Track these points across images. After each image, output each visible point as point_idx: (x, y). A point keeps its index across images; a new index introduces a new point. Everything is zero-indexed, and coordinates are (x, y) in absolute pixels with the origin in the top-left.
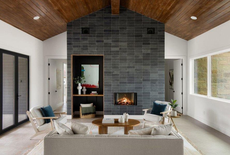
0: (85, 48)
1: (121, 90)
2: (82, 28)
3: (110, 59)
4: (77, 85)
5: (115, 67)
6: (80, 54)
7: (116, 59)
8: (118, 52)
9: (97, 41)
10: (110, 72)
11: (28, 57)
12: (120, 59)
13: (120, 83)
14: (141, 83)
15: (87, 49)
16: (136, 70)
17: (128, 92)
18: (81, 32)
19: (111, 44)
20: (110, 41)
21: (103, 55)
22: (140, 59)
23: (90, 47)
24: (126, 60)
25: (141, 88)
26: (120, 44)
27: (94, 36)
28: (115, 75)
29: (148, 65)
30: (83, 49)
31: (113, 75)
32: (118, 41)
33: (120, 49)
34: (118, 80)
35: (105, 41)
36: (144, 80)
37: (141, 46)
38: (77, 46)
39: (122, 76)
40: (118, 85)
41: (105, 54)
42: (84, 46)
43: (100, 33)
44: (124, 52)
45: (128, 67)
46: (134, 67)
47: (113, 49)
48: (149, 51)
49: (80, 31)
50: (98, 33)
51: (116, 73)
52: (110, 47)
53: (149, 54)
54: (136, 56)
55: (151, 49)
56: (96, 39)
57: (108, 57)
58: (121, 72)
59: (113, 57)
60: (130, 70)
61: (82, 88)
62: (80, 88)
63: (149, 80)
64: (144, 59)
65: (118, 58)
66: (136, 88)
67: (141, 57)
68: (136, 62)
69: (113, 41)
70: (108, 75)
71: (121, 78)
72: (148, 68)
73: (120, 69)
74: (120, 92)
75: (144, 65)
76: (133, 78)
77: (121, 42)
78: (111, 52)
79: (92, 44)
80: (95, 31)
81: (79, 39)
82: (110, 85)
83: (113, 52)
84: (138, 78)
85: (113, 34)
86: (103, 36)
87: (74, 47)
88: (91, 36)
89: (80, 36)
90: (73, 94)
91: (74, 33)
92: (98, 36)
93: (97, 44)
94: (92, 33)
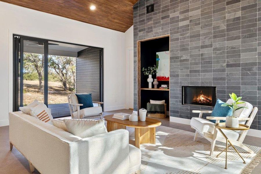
0: (150, 30)
1: (191, 83)
2: (148, 7)
3: (177, 39)
5: (184, 49)
6: (145, 39)
7: (185, 38)
8: (188, 25)
9: (163, 18)
10: (177, 58)
11: (102, 50)
12: (191, 37)
13: (191, 72)
14: (224, 70)
15: (152, 31)
16: (214, 49)
17: (202, 85)
18: (146, 12)
19: (178, 17)
20: (177, 14)
21: (169, 35)
22: (223, 31)
23: (155, 27)
24: (199, 35)
25: (224, 79)
26: (190, 14)
27: (159, 13)
28: (184, 60)
29: (238, 38)
30: (148, 32)
31: (181, 61)
32: (187, 11)
33: (191, 21)
34: (187, 68)
35: (172, 15)
36: (228, 66)
37: (224, 9)
38: (142, 30)
39: (193, 61)
40: (188, 75)
41: (171, 34)
42: (149, 28)
43: (166, 7)
44: (196, 24)
45: (203, 47)
46: (211, 46)
47: (181, 24)
48: (239, 14)
49: (145, 10)
50: (164, 7)
51: (184, 57)
52: (178, 21)
53: (238, 18)
54: (214, 28)
55: (243, 9)
56: (161, 15)
57: (178, 35)
58: (191, 56)
59: (181, 35)
60: (205, 51)
63: (238, 65)
64: (228, 30)
65: (188, 35)
66: (214, 79)
67: (224, 27)
68: (215, 37)
69: (181, 13)
70: (175, 61)
71: (191, 64)
72: (237, 43)
73: (190, 52)
74: (190, 85)
75: (228, 40)
76: (210, 62)
77: (192, 10)
78: (178, 29)
79: (156, 23)
80: (160, 6)
81: (144, 20)
82: (178, 76)
83: (182, 27)
84: (218, 62)
85: (180, 2)
86: (168, 10)
87: (140, 31)
88: (156, 14)
89: (145, 17)
90: (141, 87)
91: (140, 15)
92: (163, 12)
93: (162, 22)
94: (157, 10)
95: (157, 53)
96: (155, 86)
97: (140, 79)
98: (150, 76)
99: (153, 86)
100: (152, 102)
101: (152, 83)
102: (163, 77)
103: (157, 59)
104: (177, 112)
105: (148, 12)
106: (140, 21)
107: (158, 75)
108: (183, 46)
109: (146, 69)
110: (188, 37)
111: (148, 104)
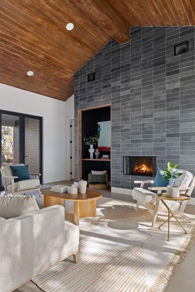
0: (91, 98)
1: (133, 153)
2: (89, 75)
3: (119, 109)
4: (89, 147)
5: (125, 119)
6: (86, 108)
7: (126, 108)
8: (129, 95)
9: (104, 87)
10: (118, 127)
11: (40, 119)
12: (132, 107)
13: (132, 141)
14: (164, 140)
15: (93, 100)
16: (155, 119)
17: (143, 155)
18: (87, 80)
19: (119, 86)
20: (118, 83)
21: (111, 104)
22: (163, 101)
23: (96, 96)
24: (140, 105)
25: (164, 149)
26: (131, 83)
27: (100, 81)
28: (125, 130)
29: (177, 108)
30: (89, 101)
31: (123, 131)
32: (129, 80)
33: (132, 91)
34: (129, 138)
35: (113, 84)
36: (168, 136)
37: (164, 79)
38: (83, 99)
39: (134, 131)
40: (129, 145)
41: (112, 103)
42: (90, 97)
43: (107, 76)
44: (137, 94)
45: (144, 117)
46: (152, 116)
47: (122, 93)
48: (178, 85)
49: (86, 78)
50: (105, 76)
51: (126, 127)
52: (119, 91)
53: (177, 89)
54: (155, 98)
55: (182, 80)
56: (103, 84)
57: (119, 105)
58: (132, 126)
59: (123, 105)
60: (146, 121)
61: (95, 151)
62: (91, 150)
63: (177, 135)
64: (168, 100)
65: (130, 104)
66: (155, 149)
67: (164, 97)
68: (155, 107)
69: (122, 82)
70: (116, 131)
71: (132, 134)
72: (177, 113)
73: (132, 122)
74: (131, 156)
75: (168, 110)
76: (150, 132)
77: (133, 80)
78: (120, 98)
79: (98, 92)
80: (101, 74)
81: (85, 89)
82: (119, 146)
83: (123, 97)
84: (158, 132)
85: (122, 71)
86: (110, 79)
87: (81, 100)
88: (97, 82)
89: (86, 86)
90: (82, 158)
91: (81, 84)
92: (104, 80)
93: (103, 91)
94: (98, 79)
95: (99, 123)
96: (97, 157)
97: (81, 149)
98: (92, 146)
99: (94, 157)
100: (94, 172)
101: (94, 153)
102: (104, 147)
103: (98, 129)
104: (119, 182)
105: (89, 81)
106: (81, 90)
107: (99, 145)
108: (125, 115)
109: (87, 139)
110: (129, 107)
111: (89, 175)
